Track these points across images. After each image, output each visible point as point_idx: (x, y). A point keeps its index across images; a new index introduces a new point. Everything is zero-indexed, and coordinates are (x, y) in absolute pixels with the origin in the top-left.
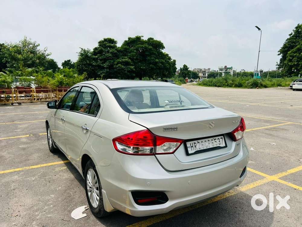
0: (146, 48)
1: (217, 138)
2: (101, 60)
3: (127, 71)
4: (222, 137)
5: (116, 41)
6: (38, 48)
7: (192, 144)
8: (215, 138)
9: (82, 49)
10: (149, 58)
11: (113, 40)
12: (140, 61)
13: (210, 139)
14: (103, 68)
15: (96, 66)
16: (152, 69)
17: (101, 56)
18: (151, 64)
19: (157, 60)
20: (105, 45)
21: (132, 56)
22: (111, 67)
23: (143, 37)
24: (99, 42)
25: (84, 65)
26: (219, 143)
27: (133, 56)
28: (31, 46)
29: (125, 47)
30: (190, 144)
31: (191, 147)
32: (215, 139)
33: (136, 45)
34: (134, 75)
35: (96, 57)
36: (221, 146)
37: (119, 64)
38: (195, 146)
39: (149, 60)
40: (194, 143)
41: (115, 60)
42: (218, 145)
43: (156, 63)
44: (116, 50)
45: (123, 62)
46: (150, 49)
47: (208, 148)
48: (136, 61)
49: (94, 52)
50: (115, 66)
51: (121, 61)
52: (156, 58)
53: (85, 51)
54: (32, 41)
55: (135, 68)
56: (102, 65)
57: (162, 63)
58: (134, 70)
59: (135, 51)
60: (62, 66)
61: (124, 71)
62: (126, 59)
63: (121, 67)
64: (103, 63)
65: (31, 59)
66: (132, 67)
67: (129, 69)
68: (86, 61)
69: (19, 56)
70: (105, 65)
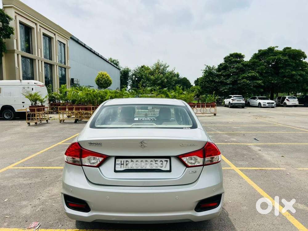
0: (279, 59)
1: (159, 160)
2: (224, 76)
3: (253, 86)
4: (168, 160)
5: (243, 56)
6: (168, 69)
7: (124, 161)
8: (156, 159)
9: (207, 66)
10: (283, 70)
11: (241, 54)
12: (272, 75)
13: (149, 160)
14: (226, 84)
15: (218, 82)
16: (287, 83)
17: (225, 72)
18: (285, 77)
19: (294, 72)
20: (230, 60)
21: (260, 70)
22: (234, 83)
23: (277, 47)
24: (225, 58)
25: (207, 82)
26: (161, 166)
27: (262, 70)
28: (162, 67)
29: (253, 60)
30: (121, 161)
31: (121, 164)
32: (155, 161)
33: (268, 57)
34: (262, 90)
35: (220, 73)
36: (163, 169)
37: (244, 79)
38: (127, 164)
39: (283, 73)
40: (126, 161)
41: (240, 75)
42: (159, 168)
43: (293, 75)
44: (243, 64)
45: (249, 77)
46: (286, 60)
47: (144, 168)
48: (266, 75)
49: (219, 68)
50: (239, 82)
51: (246, 75)
52: (292, 70)
53: (209, 68)
54: (163, 63)
55: (263, 82)
56: (225, 81)
57: (301, 75)
58: (263, 84)
59: (265, 64)
60: (194, 83)
61: (250, 87)
62: (253, 73)
63: (246, 82)
64: (226, 80)
65: (161, 79)
66: (260, 82)
67: (256, 84)
68: (209, 78)
69: (152, 77)
70: (228, 81)
